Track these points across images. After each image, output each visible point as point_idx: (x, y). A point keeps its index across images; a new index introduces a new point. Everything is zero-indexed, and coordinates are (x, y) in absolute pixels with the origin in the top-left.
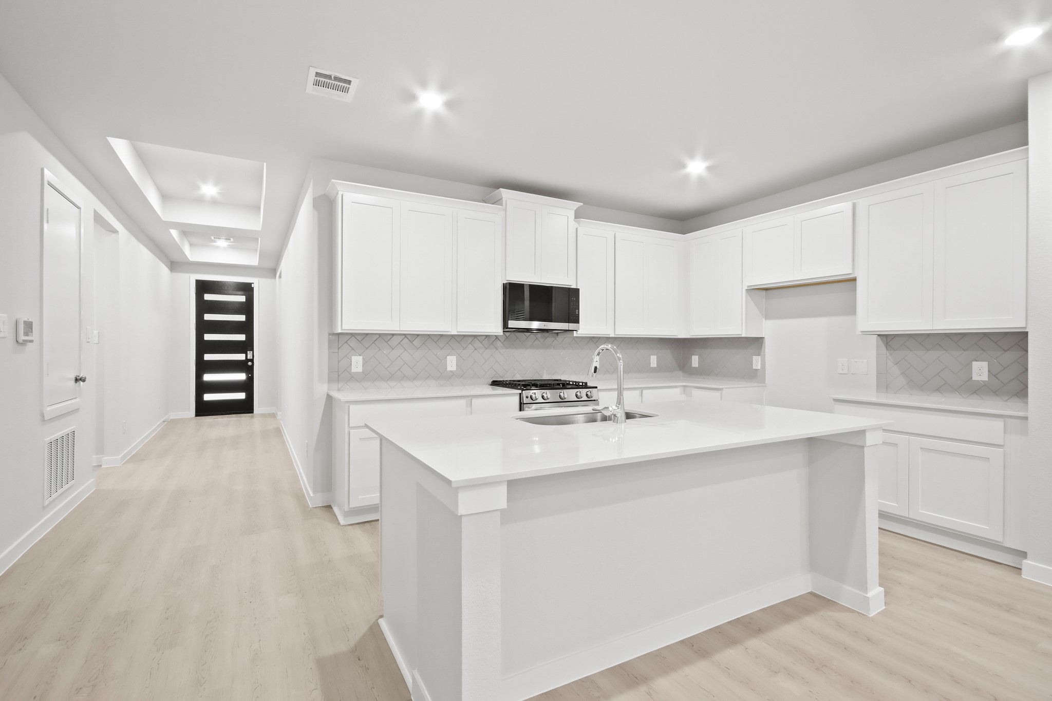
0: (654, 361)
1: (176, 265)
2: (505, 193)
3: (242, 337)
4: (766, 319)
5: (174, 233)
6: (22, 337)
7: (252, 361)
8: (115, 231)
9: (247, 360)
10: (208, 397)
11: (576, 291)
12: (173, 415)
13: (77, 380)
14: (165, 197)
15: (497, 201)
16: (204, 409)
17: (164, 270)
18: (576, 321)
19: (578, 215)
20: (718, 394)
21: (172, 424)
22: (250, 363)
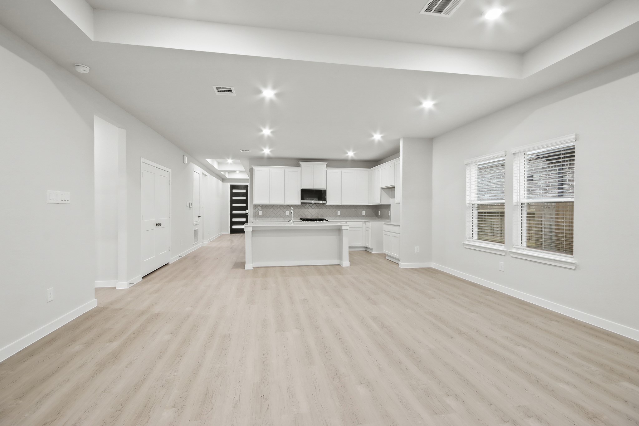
0: (364, 213)
1: (224, 180)
2: (301, 163)
3: (244, 205)
4: (391, 198)
5: (222, 172)
6: (191, 206)
7: (248, 214)
8: (207, 176)
9: (246, 214)
10: (234, 227)
11: (325, 191)
12: (223, 233)
13: (199, 217)
14: (219, 163)
15: (299, 165)
16: (233, 231)
17: (220, 182)
18: (325, 200)
19: (327, 166)
20: (369, 223)
21: (222, 236)
22: (247, 215)
